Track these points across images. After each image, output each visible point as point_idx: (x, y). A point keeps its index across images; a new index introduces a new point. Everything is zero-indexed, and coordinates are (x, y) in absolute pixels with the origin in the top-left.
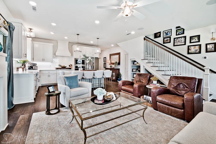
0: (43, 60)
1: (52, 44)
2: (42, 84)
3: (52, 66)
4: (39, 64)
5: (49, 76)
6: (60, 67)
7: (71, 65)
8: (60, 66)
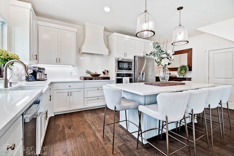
0: (58, 61)
1: (75, 30)
2: (55, 111)
3: (73, 74)
4: (49, 68)
5: (70, 94)
6: (89, 76)
7: (106, 72)
8: (88, 72)
